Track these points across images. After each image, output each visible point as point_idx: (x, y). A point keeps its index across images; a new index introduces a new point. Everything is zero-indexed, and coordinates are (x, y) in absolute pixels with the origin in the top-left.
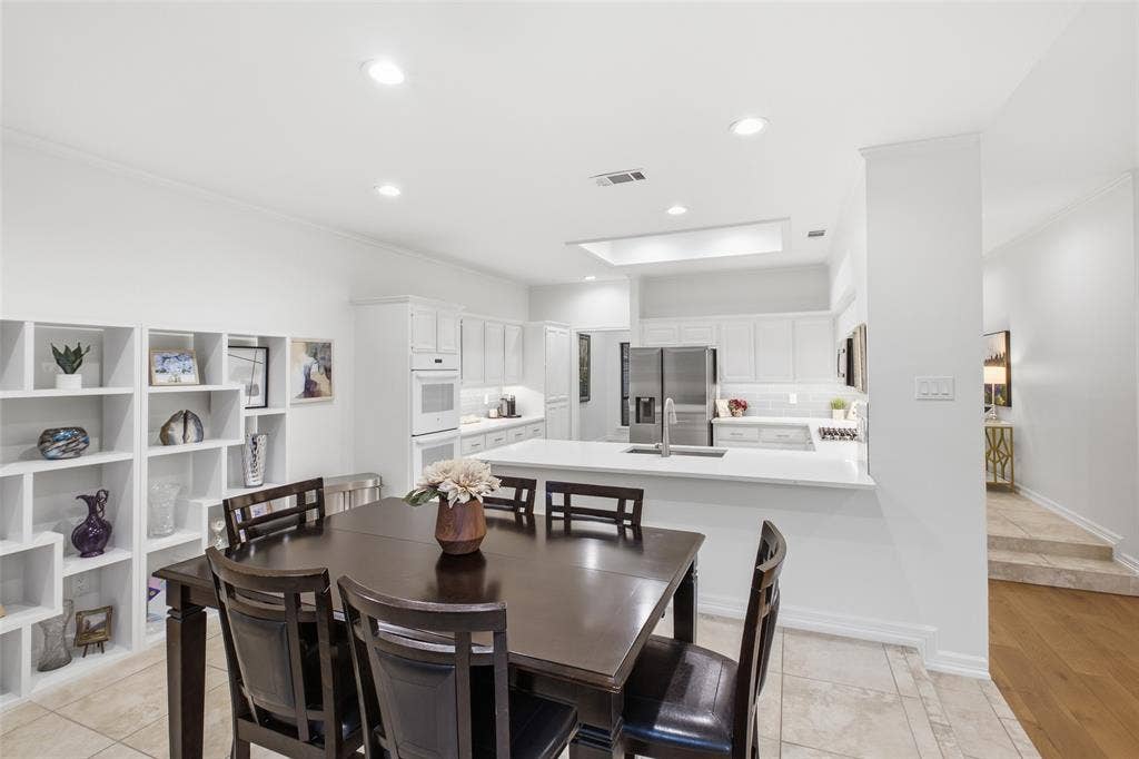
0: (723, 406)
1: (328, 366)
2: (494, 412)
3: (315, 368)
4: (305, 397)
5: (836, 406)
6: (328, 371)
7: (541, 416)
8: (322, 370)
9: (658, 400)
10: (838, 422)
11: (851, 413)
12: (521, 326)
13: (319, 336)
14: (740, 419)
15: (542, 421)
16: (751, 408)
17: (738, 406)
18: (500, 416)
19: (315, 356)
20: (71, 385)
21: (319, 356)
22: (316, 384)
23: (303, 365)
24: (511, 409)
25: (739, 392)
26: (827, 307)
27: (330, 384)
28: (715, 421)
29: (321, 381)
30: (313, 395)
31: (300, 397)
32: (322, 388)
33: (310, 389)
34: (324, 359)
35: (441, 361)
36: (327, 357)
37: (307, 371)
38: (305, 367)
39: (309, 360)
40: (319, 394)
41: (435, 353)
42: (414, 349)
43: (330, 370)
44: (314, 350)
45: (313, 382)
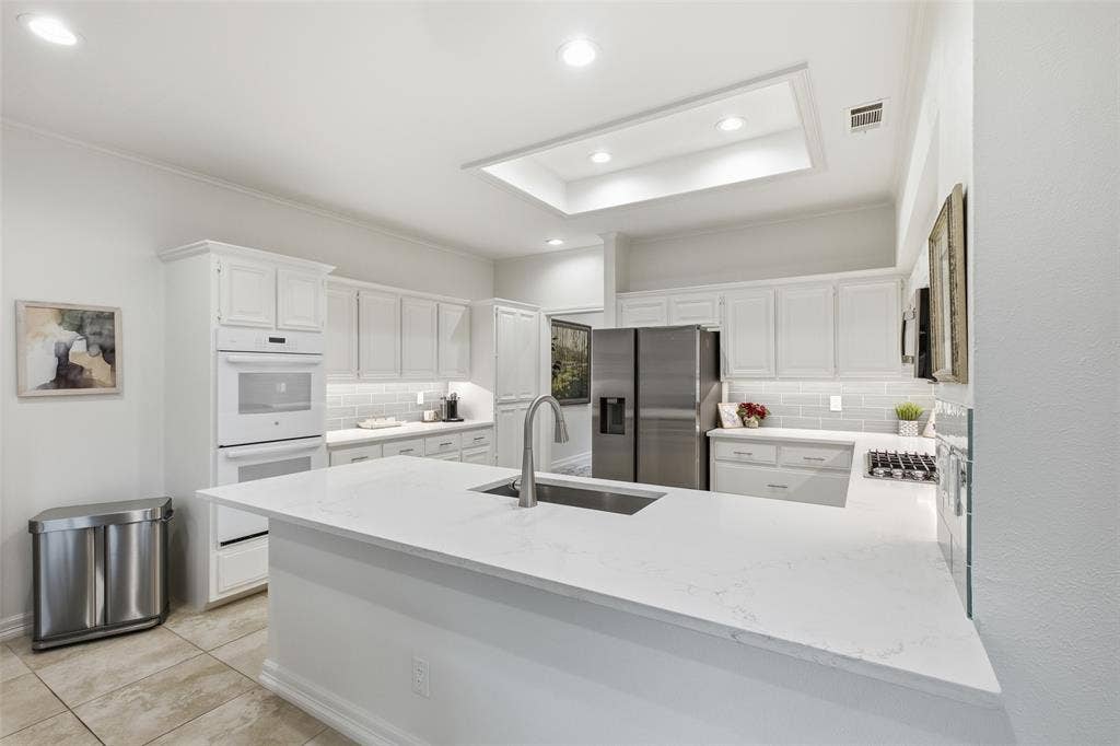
0: (729, 411)
1: (107, 343)
2: (428, 415)
3: (78, 347)
4: (58, 387)
5: (906, 415)
6: (108, 353)
7: (490, 419)
8: (95, 350)
9: (629, 402)
10: (908, 443)
11: (930, 426)
12: (466, 306)
13: (89, 298)
14: (756, 432)
15: (489, 426)
16: (773, 416)
17: (752, 412)
18: (437, 418)
19: (79, 329)
21: (88, 330)
22: (82, 369)
23: (54, 341)
24: (451, 410)
25: (756, 392)
26: (890, 261)
27: (113, 370)
28: (712, 433)
29: (96, 367)
30: (74, 385)
31: (45, 387)
32: (95, 376)
33: (67, 376)
34: (100, 334)
35: (282, 341)
36: (105, 332)
37: (62, 350)
38: (58, 344)
39: (66, 335)
40: (89, 384)
41: (270, 329)
42: (224, 321)
43: (113, 351)
44: (77, 320)
45: (75, 366)
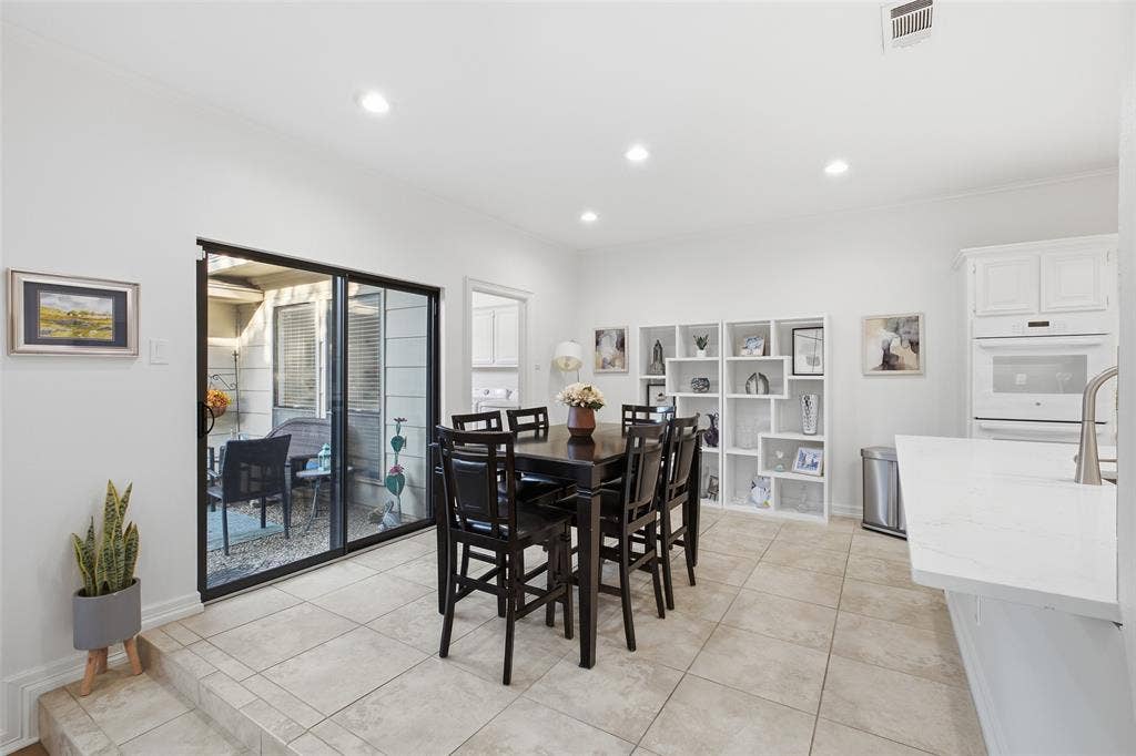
1: (914, 338)
3: (896, 342)
4: (884, 370)
6: (914, 345)
8: (906, 343)
13: (902, 310)
19: (896, 330)
20: (701, 355)
21: (901, 331)
22: (898, 357)
23: (881, 340)
27: (918, 358)
29: (905, 354)
30: (892, 368)
31: (875, 369)
32: (906, 362)
33: (889, 362)
34: (909, 333)
35: (1046, 324)
36: (912, 331)
37: (886, 344)
38: (884, 342)
39: (888, 335)
40: (901, 368)
41: (1033, 314)
42: (979, 313)
43: (918, 344)
44: (895, 325)
45: (894, 355)
